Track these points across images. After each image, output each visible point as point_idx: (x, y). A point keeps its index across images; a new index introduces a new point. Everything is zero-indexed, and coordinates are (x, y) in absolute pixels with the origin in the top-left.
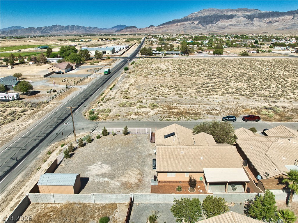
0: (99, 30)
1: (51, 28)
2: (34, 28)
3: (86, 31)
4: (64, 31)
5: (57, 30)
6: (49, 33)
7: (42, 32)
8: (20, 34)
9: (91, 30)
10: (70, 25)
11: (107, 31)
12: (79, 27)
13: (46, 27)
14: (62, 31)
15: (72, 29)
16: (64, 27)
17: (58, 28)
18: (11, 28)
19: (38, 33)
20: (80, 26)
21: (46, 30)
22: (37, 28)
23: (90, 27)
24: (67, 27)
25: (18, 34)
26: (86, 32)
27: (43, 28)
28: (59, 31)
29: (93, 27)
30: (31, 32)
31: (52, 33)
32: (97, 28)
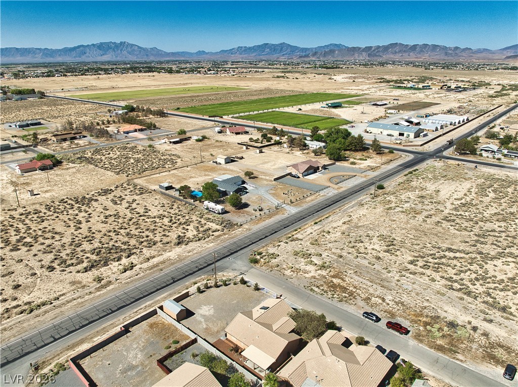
0: (473, 53)
1: (386, 48)
2: (360, 48)
3: (446, 55)
4: (407, 54)
5: (396, 52)
6: (380, 56)
7: (369, 55)
8: (337, 56)
9: (456, 53)
10: (421, 43)
11: (490, 56)
12: (435, 47)
13: (379, 47)
14: (404, 55)
15: (422, 51)
16: (410, 47)
17: (397, 49)
18: (327, 46)
19: (364, 57)
20: (438, 46)
21: (377, 52)
22: (364, 49)
23: (457, 48)
24: (414, 47)
25: (333, 57)
26: (446, 58)
27: (373, 49)
28: (397, 54)
29: (462, 47)
30: (354, 54)
31: (385, 58)
32: (470, 49)
